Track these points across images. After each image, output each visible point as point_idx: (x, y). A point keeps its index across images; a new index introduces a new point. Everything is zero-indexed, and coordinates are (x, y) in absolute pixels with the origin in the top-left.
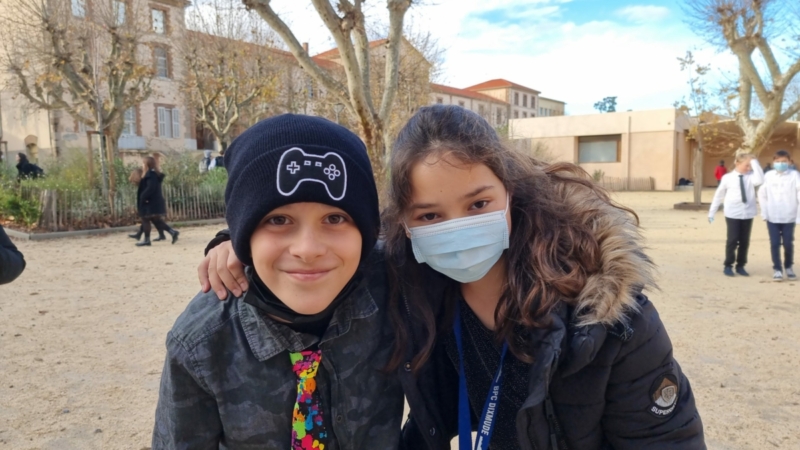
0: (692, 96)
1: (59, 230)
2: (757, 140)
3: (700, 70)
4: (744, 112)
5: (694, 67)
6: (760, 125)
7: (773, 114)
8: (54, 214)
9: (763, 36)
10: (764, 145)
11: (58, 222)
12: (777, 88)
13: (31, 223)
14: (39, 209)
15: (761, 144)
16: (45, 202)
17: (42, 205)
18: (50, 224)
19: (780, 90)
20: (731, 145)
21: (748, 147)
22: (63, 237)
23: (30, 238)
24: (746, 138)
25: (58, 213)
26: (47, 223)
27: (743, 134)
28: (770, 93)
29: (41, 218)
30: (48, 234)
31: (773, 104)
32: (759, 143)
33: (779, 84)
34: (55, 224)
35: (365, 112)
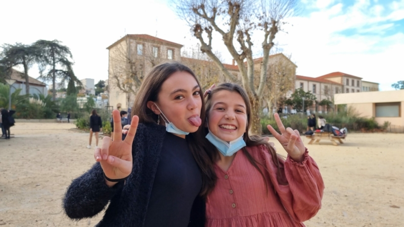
35: (250, 93)
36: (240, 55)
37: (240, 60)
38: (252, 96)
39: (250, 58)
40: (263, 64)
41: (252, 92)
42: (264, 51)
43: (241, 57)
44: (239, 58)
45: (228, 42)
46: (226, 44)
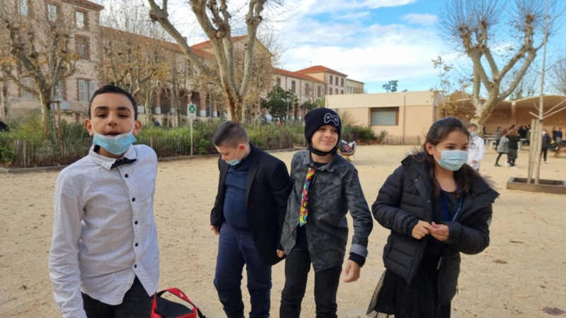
0: (441, 85)
1: (27, 167)
2: (483, 113)
3: (446, 68)
4: (475, 95)
5: (442, 66)
6: (485, 104)
7: (493, 97)
8: (25, 156)
9: (487, 47)
10: (488, 117)
11: (27, 162)
12: (495, 80)
13: (8, 162)
14: (13, 152)
15: (486, 116)
16: (17, 148)
17: (15, 150)
18: (22, 163)
19: (497, 81)
20: (467, 116)
21: (478, 117)
22: (31, 171)
23: (9, 172)
24: (477, 112)
25: (27, 155)
26: (19, 162)
27: (475, 109)
28: (491, 83)
29: (14, 158)
30: (20, 169)
31: (493, 90)
32: (484, 115)
33: (497, 78)
34: (25, 163)
35: (230, 91)
36: (217, 31)
37: (218, 38)
38: (233, 95)
40: (248, 48)
41: (233, 89)
42: (249, 28)
43: (218, 34)
44: (216, 36)
45: (198, 7)
46: (195, 10)
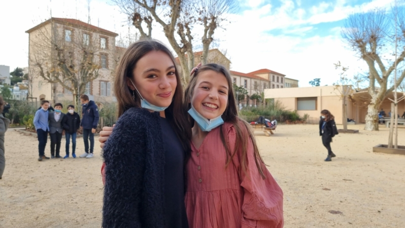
0: (341, 81)
3: (344, 69)
4: (371, 88)
5: (341, 68)
6: (378, 94)
7: (383, 89)
12: (384, 77)
21: (373, 104)
24: (372, 100)
28: (381, 79)
31: (383, 84)
32: (378, 102)
36: (181, 48)
39: (191, 52)
40: (203, 59)
42: (204, 46)
44: (180, 51)
45: (169, 34)
